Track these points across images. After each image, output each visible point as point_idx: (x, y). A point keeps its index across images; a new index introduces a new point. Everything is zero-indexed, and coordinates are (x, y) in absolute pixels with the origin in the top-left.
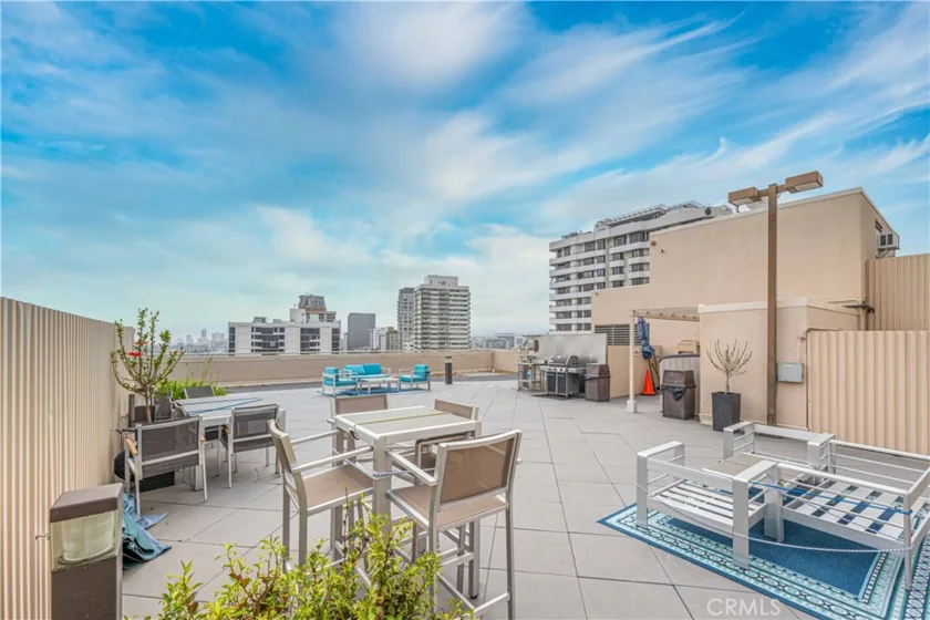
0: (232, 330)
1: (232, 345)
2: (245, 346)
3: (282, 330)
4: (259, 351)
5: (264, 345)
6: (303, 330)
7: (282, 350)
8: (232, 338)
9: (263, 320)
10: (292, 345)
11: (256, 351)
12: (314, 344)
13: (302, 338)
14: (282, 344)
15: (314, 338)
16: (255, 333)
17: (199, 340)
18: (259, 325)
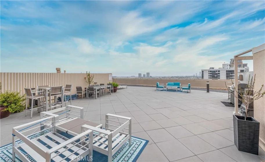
0: (203, 72)
1: (203, 76)
2: (206, 77)
3: (219, 71)
4: (211, 78)
5: (213, 76)
6: (227, 71)
7: (219, 78)
8: (203, 74)
9: (213, 68)
10: (223, 76)
11: (210, 78)
12: (231, 76)
13: (227, 74)
14: (219, 76)
15: (232, 74)
16: (210, 73)
17: (199, 75)
18: (212, 70)
